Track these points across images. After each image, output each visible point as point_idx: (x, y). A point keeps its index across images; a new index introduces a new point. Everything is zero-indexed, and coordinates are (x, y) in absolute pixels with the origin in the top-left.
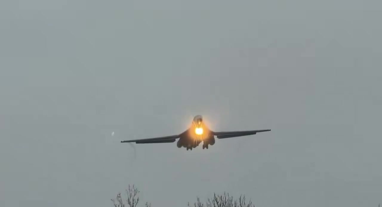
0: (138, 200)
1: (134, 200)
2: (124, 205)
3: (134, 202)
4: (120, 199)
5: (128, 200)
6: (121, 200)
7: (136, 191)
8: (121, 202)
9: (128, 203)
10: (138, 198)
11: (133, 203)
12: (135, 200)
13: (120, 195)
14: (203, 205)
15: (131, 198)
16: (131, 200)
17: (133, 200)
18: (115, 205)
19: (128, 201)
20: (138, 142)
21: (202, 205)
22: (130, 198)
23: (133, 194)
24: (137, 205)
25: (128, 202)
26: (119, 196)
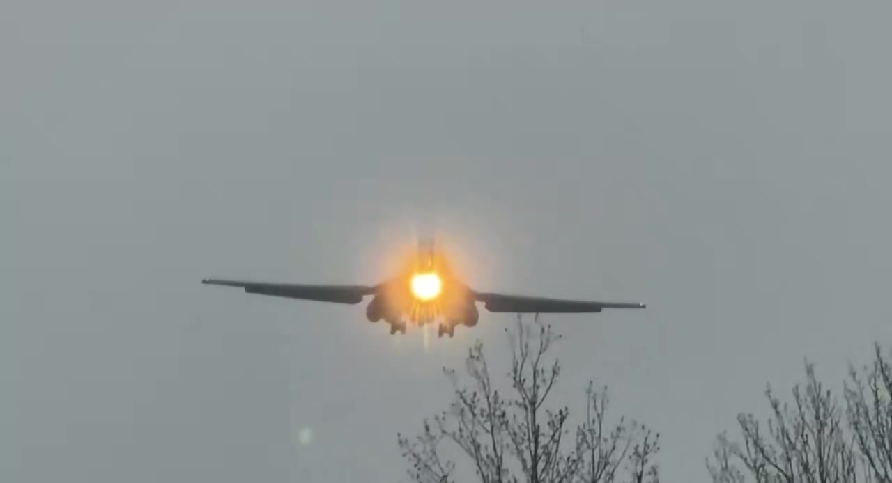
0: (554, 372)
1: (539, 373)
2: (496, 393)
3: (539, 381)
4: (479, 366)
5: (515, 371)
6: (485, 370)
8: (482, 379)
9: (513, 382)
10: (556, 364)
11: (536, 386)
12: (543, 371)
13: (479, 349)
14: (829, 393)
15: (528, 361)
16: (527, 373)
17: (535, 372)
18: (457, 392)
19: (513, 375)
20: (253, 288)
21: (824, 394)
22: (523, 361)
24: (550, 392)
25: (515, 378)
26: (475, 354)
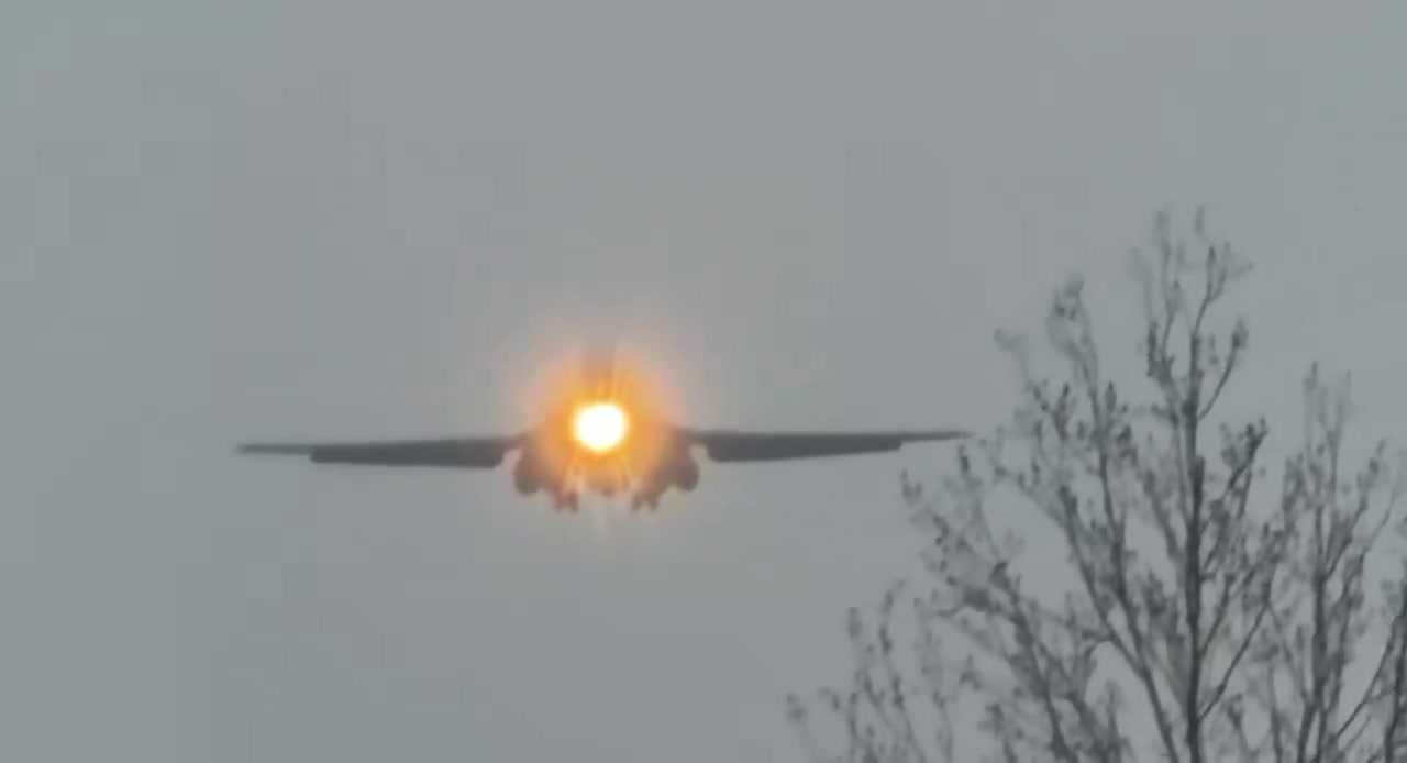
0: (1237, 342)
1: (1204, 347)
3: (1203, 363)
4: (1074, 331)
5: (1152, 340)
6: (1086, 339)
7: (1219, 270)
8: (1082, 356)
9: (1146, 366)
10: (1240, 325)
11: (1196, 373)
12: (1212, 343)
13: (1074, 292)
15: (1179, 317)
17: (1195, 343)
18: (1029, 387)
22: (1170, 321)
23: (1194, 286)
24: (1227, 384)
25: (1151, 356)
26: (1069, 303)
